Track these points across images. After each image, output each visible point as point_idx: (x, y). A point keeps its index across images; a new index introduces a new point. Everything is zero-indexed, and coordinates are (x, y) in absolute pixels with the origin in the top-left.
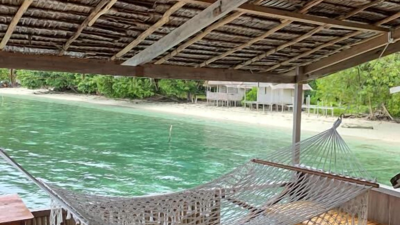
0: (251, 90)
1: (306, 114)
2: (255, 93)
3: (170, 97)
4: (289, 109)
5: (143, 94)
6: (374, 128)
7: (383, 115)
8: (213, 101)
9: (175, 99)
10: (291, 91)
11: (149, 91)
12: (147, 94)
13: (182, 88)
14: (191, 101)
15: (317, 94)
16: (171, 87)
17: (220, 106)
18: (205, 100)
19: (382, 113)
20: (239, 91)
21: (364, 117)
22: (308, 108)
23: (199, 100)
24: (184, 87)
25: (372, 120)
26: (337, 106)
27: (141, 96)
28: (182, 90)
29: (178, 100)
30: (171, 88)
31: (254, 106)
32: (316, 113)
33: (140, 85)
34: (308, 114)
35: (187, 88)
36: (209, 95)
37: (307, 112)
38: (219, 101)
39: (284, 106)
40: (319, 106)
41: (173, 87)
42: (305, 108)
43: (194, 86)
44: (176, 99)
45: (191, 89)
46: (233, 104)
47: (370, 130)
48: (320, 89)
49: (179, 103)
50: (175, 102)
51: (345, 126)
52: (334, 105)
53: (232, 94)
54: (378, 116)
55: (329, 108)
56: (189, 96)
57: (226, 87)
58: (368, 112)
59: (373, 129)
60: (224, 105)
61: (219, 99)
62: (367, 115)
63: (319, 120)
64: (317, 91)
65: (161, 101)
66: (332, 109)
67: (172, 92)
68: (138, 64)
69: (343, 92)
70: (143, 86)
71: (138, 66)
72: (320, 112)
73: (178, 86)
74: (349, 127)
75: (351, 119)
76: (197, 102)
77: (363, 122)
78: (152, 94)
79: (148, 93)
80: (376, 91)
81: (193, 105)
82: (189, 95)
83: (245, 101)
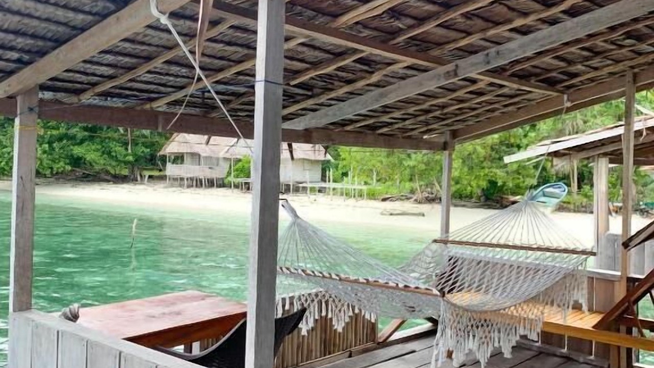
0: (240, 160)
1: (326, 196)
2: (246, 166)
3: (98, 173)
4: (301, 189)
5: (52, 168)
6: (425, 214)
7: (434, 196)
8: (175, 179)
9: (106, 177)
10: (303, 163)
11: (62, 164)
12: (58, 168)
13: (121, 158)
14: (137, 180)
15: (340, 166)
16: (101, 156)
17: (189, 186)
18: (163, 178)
19: (432, 194)
20: (222, 163)
21: (408, 199)
22: (329, 188)
23: (150, 177)
24: (126, 156)
25: (420, 203)
26: (370, 184)
27: (48, 172)
28: (121, 161)
29: (112, 179)
30: (102, 158)
31: (247, 186)
32: (342, 194)
33: (45, 152)
34: (329, 197)
35: (131, 158)
36: (171, 170)
37: (329, 194)
38: (187, 179)
39: (293, 185)
40: (346, 184)
41: (105, 156)
42: (325, 188)
43: (142, 155)
44: (109, 178)
45: (136, 160)
46: (211, 183)
47: (421, 218)
48: (344, 159)
49: (115, 183)
50: (108, 181)
51: (385, 212)
52: (366, 183)
53: (210, 168)
54: (428, 197)
55: (360, 187)
56: (132, 172)
57: (199, 155)
58: (413, 192)
59: (423, 215)
60: (197, 186)
61: (189, 176)
62: (412, 196)
63: (348, 206)
64: (340, 162)
65: (82, 181)
66: (365, 188)
67: (104, 164)
68: (307, 127)
69: (384, 163)
70: (51, 154)
71: (306, 130)
72: (347, 194)
73: (114, 154)
74: (391, 214)
75: (392, 203)
76: (148, 181)
77: (408, 206)
78: (69, 168)
79: (61, 166)
80: (428, 161)
81: (142, 187)
82: (133, 168)
83: (232, 179)
